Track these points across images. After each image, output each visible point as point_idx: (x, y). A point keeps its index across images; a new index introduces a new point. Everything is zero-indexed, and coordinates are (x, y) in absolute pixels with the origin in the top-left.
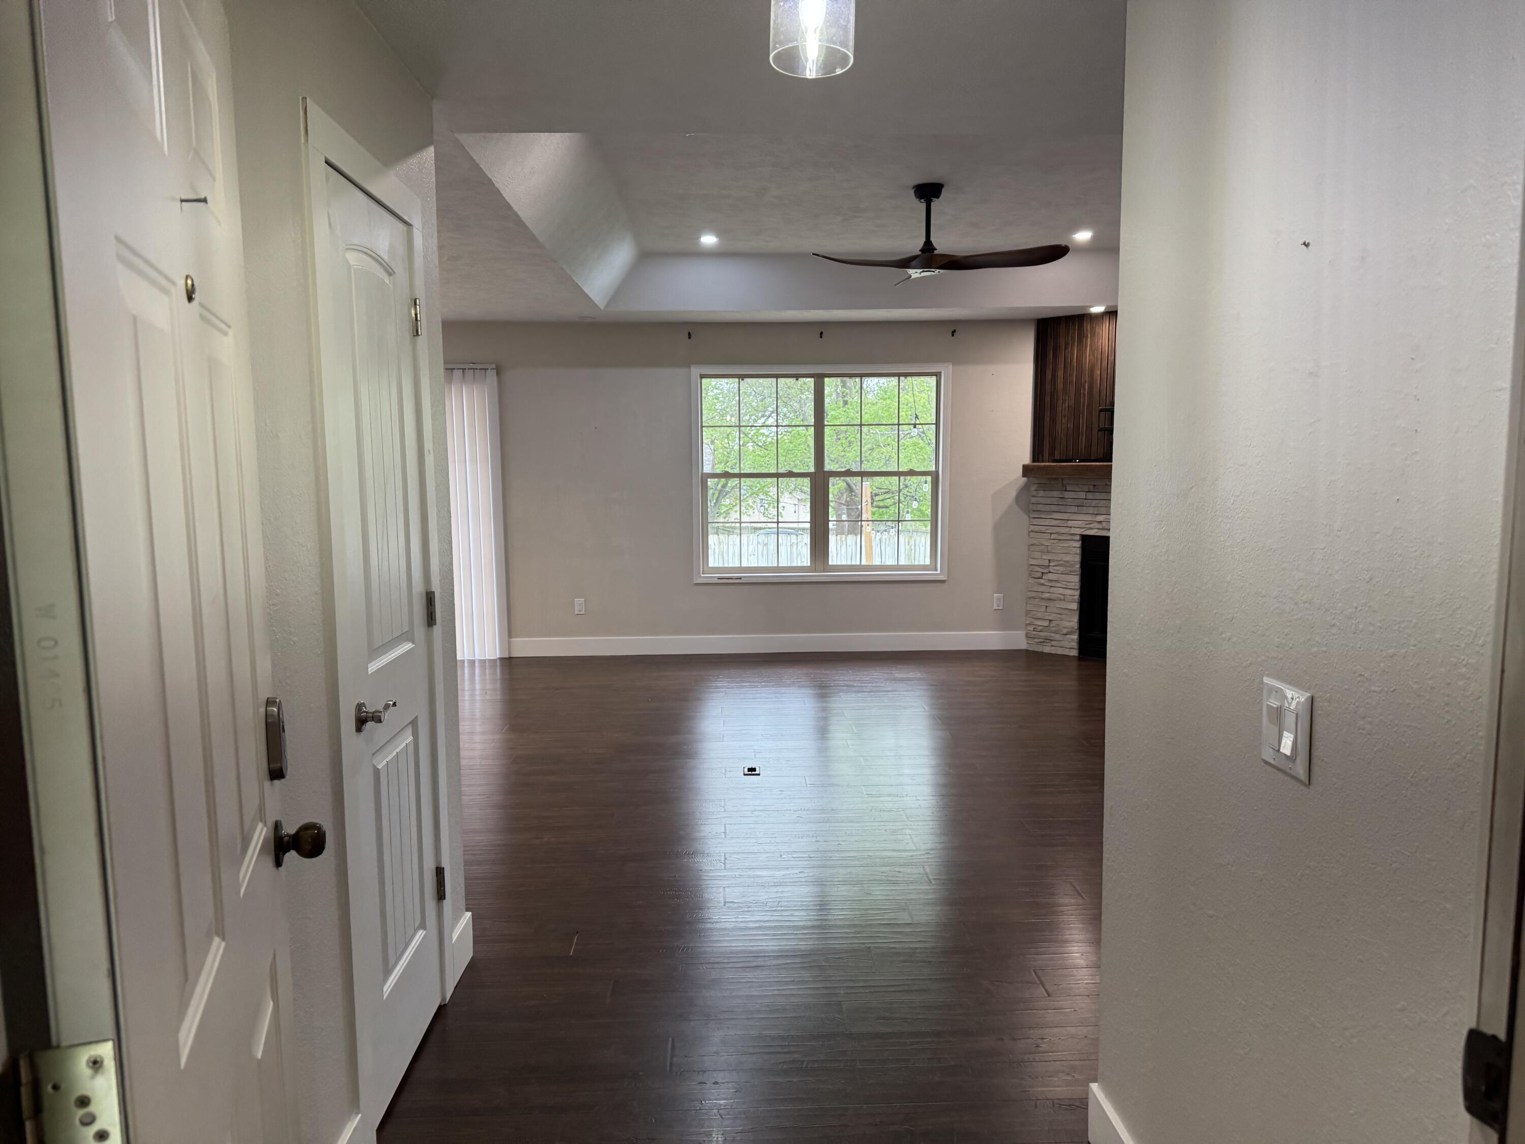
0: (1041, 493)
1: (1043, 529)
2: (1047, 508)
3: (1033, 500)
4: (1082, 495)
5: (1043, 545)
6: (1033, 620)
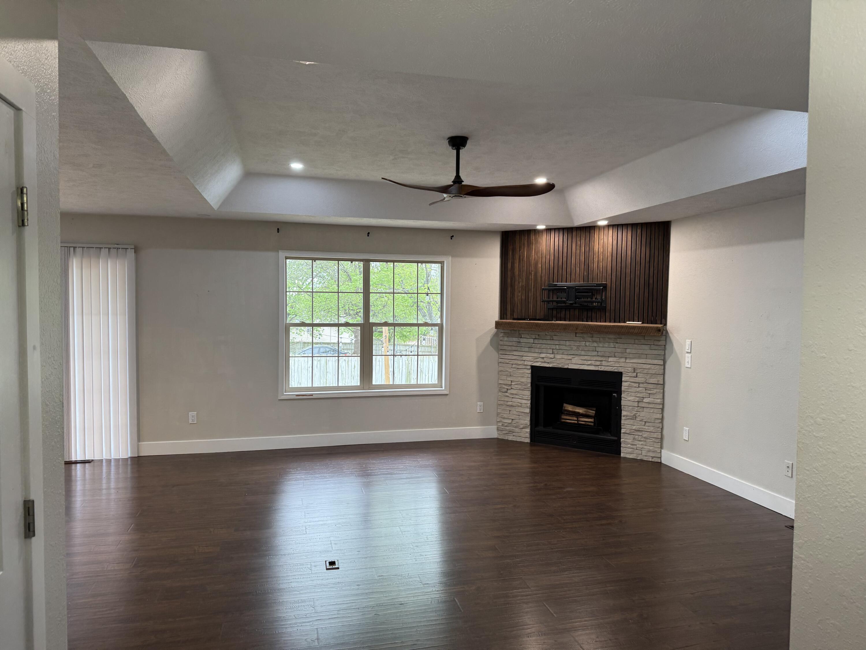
0: (506, 339)
1: (507, 361)
2: (509, 348)
3: (501, 343)
4: (531, 341)
5: (507, 371)
6: (502, 419)
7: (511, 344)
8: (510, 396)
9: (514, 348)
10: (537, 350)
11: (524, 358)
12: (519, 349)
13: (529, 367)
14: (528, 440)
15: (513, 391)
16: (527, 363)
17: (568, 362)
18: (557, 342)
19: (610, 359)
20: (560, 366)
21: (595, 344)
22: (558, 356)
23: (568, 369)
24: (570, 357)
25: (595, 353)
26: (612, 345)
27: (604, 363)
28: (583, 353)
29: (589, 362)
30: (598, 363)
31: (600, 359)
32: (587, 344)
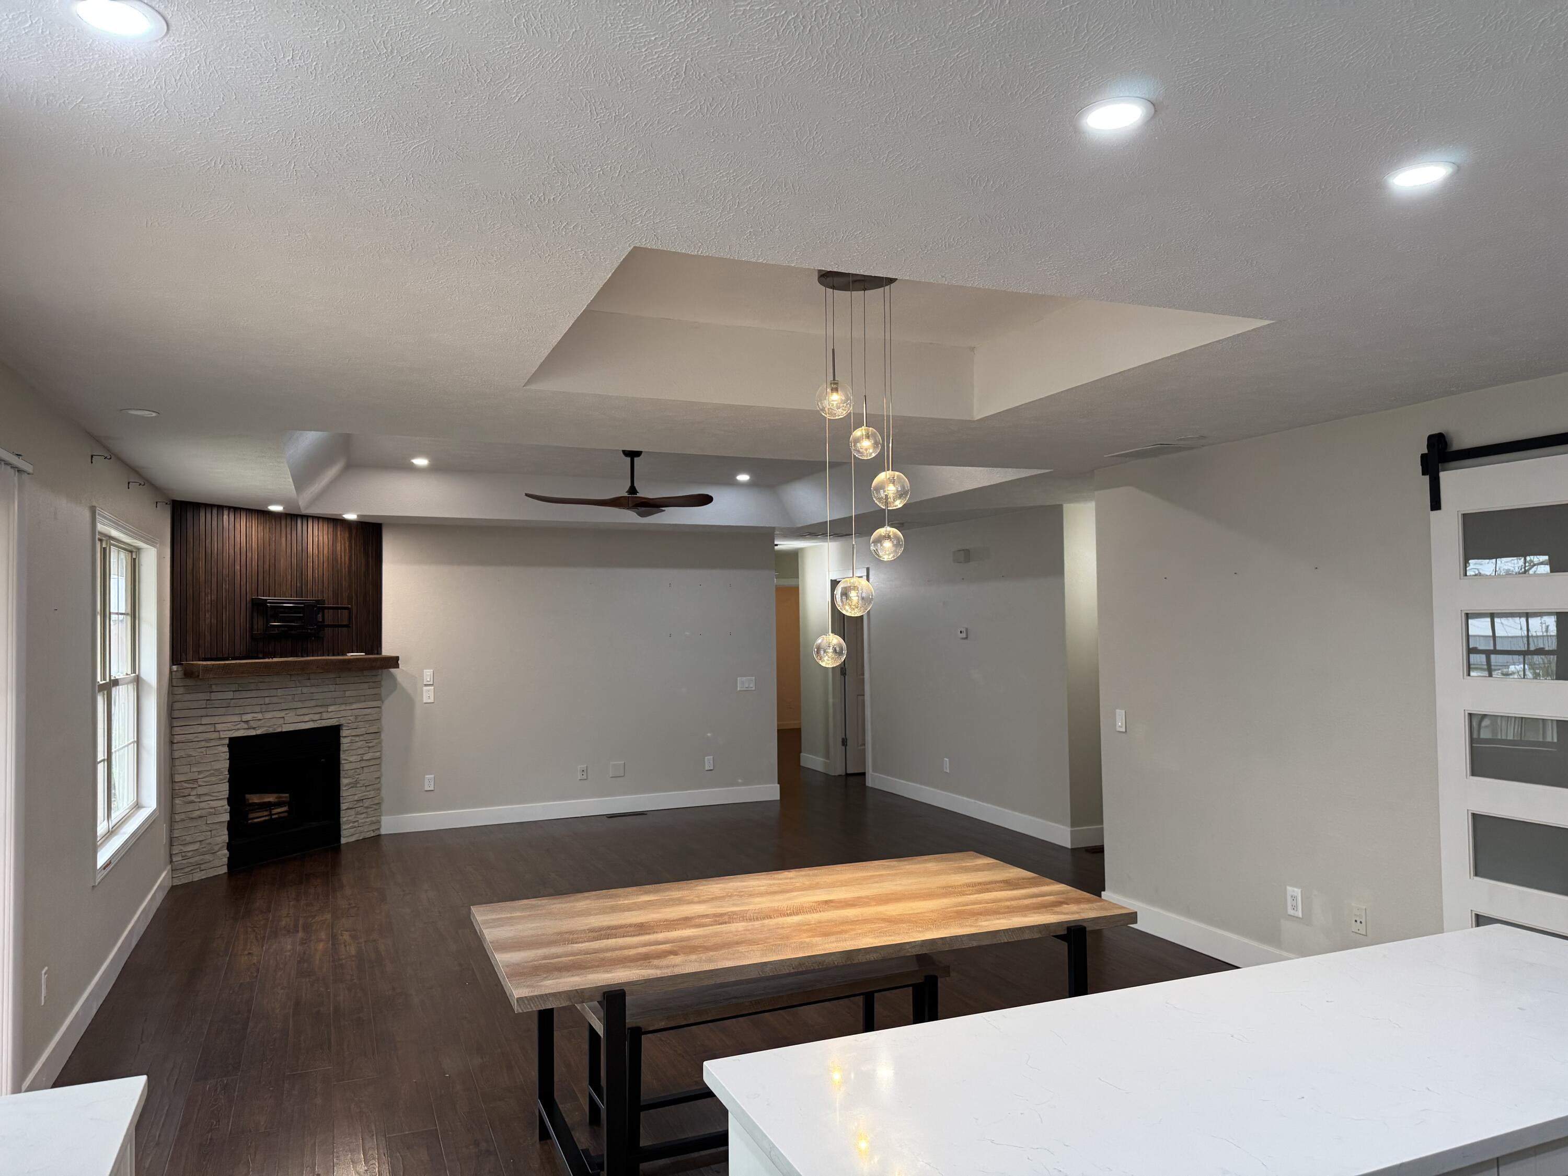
4: (230, 695)
7: (195, 705)
8: (196, 800)
9: (203, 712)
10: (237, 711)
12: (210, 712)
13: (227, 741)
14: (225, 870)
15: (201, 791)
16: (223, 735)
17: (281, 721)
18: (266, 693)
19: (331, 708)
20: (271, 730)
21: (314, 690)
22: (268, 715)
23: (281, 733)
24: (282, 714)
25: (313, 703)
26: (332, 688)
27: (325, 715)
28: (299, 705)
29: (307, 718)
30: (317, 717)
31: (320, 710)
32: (305, 690)
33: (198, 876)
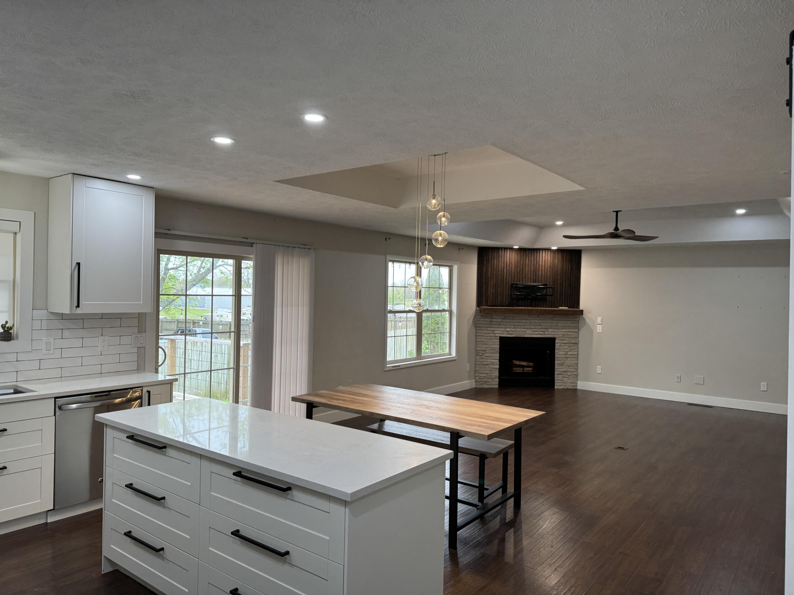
0: (482, 319)
1: (483, 334)
2: (484, 326)
3: (478, 322)
4: (500, 320)
5: (483, 341)
6: (479, 374)
7: (485, 323)
8: (485, 358)
9: (488, 326)
10: (503, 326)
11: (495, 332)
12: (491, 326)
13: (499, 338)
14: (497, 386)
15: (487, 355)
16: (496, 335)
17: (524, 333)
18: (517, 321)
19: (549, 330)
20: (519, 336)
21: (541, 321)
22: (518, 330)
23: (524, 338)
24: (525, 330)
25: (540, 327)
26: (550, 321)
27: (546, 333)
28: (533, 327)
29: (537, 333)
30: (542, 333)
31: (544, 330)
32: (536, 321)
33: (485, 386)
